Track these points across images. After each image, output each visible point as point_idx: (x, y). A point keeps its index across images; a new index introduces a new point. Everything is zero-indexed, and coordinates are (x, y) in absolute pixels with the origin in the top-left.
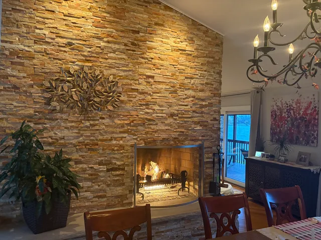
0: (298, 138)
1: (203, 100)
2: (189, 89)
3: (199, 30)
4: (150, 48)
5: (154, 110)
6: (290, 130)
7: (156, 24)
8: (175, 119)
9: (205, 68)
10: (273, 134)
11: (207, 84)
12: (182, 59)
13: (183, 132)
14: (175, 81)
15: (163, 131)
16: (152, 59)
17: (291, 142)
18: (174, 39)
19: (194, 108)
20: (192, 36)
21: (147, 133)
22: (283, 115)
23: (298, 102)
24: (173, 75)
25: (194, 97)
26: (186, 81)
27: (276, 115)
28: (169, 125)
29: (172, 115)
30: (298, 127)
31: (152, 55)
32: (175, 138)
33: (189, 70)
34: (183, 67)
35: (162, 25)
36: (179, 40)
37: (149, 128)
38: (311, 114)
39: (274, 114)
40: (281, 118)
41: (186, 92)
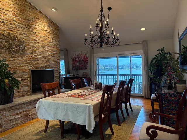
0: (82, 68)
1: (54, 51)
2: (49, 47)
3: (51, 23)
4: (35, 28)
5: (37, 54)
6: (79, 65)
7: (37, 18)
8: (45, 59)
9: (54, 39)
10: (73, 67)
11: (55, 45)
12: (46, 34)
13: (48, 64)
14: (44, 43)
15: (41, 63)
16: (36, 33)
17: (80, 69)
18: (43, 26)
19: (51, 55)
20: (49, 25)
21: (35, 64)
22: (77, 59)
23: (81, 54)
24: (44, 40)
25: (51, 50)
26: (48, 43)
27: (74, 60)
28: (43, 61)
29: (44, 57)
30: (82, 64)
31: (35, 31)
32: (46, 67)
33: (49, 39)
34: (47, 38)
35: (39, 19)
36: (45, 26)
37: (36, 62)
38: (86, 59)
39: (73, 59)
40: (76, 61)
41: (48, 48)
